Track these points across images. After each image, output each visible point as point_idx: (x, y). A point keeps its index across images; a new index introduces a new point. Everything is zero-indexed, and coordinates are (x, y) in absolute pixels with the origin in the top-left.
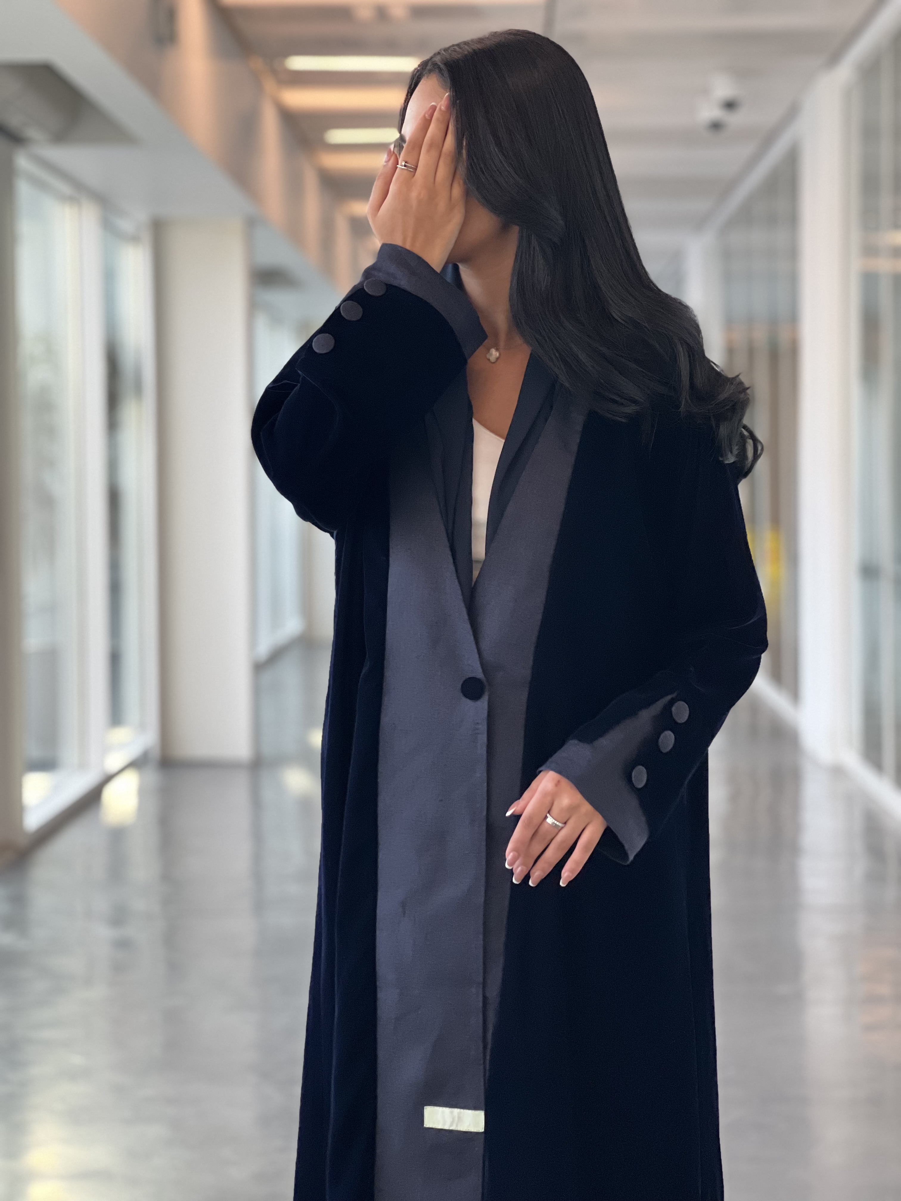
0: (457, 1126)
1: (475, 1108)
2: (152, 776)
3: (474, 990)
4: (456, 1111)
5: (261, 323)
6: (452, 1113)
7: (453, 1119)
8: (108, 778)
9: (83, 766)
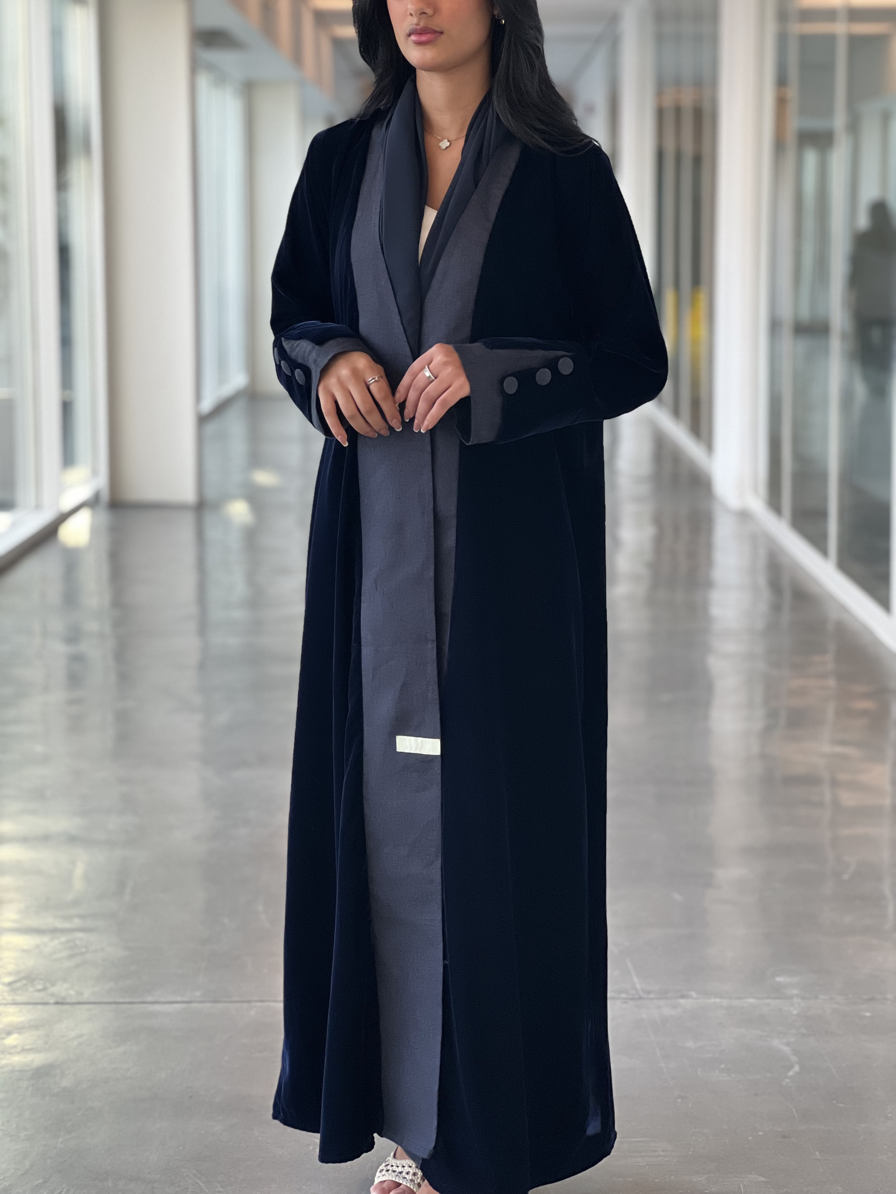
0: (420, 750)
1: (433, 737)
2: (104, 516)
3: (429, 646)
4: (420, 739)
5: (203, 81)
6: (416, 740)
7: (417, 745)
8: (63, 518)
9: (38, 507)
